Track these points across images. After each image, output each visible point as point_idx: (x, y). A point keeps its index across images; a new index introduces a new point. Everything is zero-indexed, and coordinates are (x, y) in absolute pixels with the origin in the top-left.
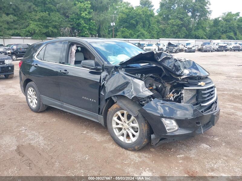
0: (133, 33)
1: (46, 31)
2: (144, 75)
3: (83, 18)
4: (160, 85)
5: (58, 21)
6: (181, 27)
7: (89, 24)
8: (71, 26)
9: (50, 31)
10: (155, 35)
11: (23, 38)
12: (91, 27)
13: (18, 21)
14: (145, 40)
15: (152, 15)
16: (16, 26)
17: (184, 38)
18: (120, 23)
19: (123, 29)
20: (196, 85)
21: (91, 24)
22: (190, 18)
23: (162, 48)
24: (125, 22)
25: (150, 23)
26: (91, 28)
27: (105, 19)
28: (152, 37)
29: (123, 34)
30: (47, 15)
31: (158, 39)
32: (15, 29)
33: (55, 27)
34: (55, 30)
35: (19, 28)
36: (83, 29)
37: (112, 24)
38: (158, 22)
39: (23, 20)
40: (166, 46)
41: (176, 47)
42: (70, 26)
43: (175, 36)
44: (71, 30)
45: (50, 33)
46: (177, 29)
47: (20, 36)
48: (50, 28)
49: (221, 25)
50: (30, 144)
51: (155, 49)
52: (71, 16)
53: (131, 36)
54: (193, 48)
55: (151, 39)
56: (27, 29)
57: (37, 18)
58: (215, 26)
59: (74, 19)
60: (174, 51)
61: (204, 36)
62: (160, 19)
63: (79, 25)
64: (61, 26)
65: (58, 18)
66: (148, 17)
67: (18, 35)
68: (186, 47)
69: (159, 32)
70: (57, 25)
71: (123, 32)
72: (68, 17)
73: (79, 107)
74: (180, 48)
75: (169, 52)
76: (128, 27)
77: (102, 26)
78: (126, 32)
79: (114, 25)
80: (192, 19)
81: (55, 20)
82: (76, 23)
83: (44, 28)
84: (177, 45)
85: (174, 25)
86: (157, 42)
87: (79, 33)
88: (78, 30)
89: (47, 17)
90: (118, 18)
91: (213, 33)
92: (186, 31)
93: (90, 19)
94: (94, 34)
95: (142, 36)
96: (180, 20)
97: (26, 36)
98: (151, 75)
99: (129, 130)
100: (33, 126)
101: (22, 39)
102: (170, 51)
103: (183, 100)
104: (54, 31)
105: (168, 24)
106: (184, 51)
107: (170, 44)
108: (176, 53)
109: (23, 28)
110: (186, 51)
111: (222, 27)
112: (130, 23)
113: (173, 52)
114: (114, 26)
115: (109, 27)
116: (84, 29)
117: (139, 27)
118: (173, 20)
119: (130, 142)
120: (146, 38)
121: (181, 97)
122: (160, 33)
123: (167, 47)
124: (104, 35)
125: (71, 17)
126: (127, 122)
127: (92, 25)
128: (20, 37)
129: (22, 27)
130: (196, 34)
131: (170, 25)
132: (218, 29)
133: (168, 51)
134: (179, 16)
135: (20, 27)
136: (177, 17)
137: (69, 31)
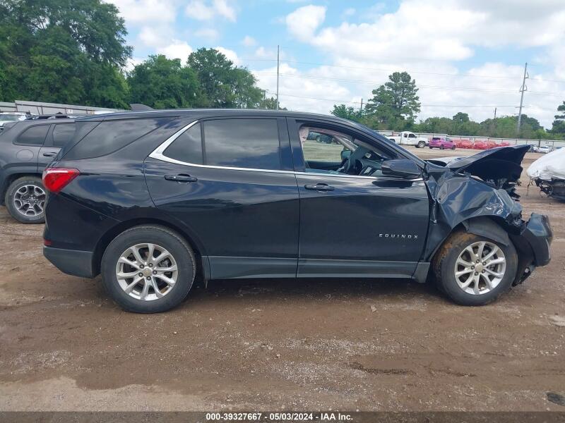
6: (68, 77)
31: (12, 101)
43: (54, 97)
46: (57, 79)
49: (154, 81)
58: (141, 82)
61: (122, 102)
85: (49, 69)
91: (139, 97)
96: (61, 57)
105: (32, 65)
111: (156, 84)
118: (44, 57)
119: (486, 291)
126: (482, 260)
130: (105, 96)
131: (38, 68)
132: (149, 89)
134: (59, 49)
136: (55, 51)
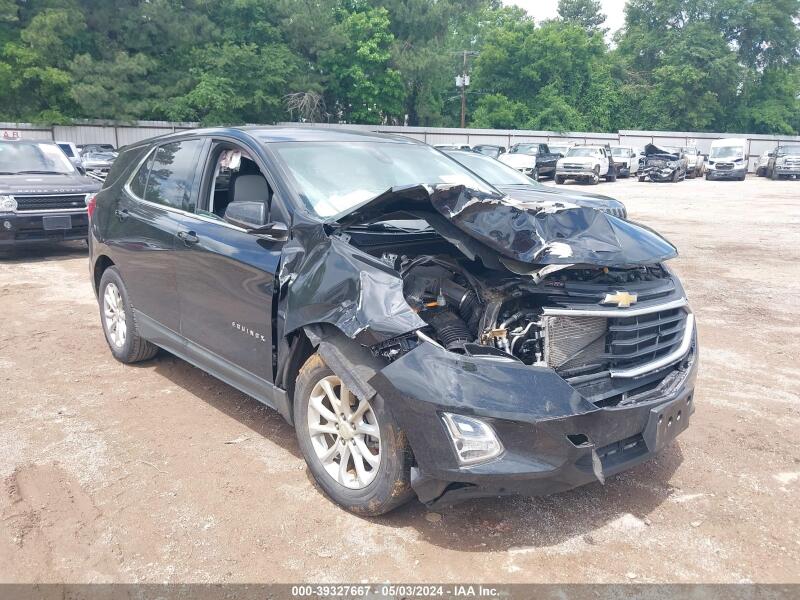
0: (526, 111)
1: (244, 103)
2: (403, 257)
3: (364, 62)
4: (464, 297)
5: (284, 71)
6: (700, 92)
7: (380, 82)
8: (322, 89)
9: (257, 101)
10: (602, 119)
11: (173, 124)
12: (385, 89)
13: (162, 73)
14: (568, 134)
15: (596, 51)
16: (154, 89)
17: (709, 128)
18: (484, 78)
19: (495, 98)
20: (596, 301)
21: (387, 79)
22: (737, 61)
23: (625, 164)
24: (503, 74)
25: (587, 77)
26: (386, 93)
27: (433, 65)
28: (594, 126)
29: (492, 114)
30: (252, 54)
31: (614, 131)
32: (153, 96)
33: (273, 90)
34: (274, 101)
35: (164, 95)
36: (359, 97)
37: (459, 81)
38: (617, 73)
39: (177, 69)
40: (639, 157)
41: (673, 159)
42: (320, 86)
43: (675, 124)
44: (320, 101)
45: (259, 109)
46: (683, 98)
47: (165, 118)
48: (259, 93)
50: (56, 463)
51: (598, 166)
52: (324, 53)
53: (518, 122)
54: (738, 167)
55: (590, 130)
56: (191, 97)
57: (221, 62)
59: (331, 64)
60: (665, 175)
61: (784, 124)
62: (624, 62)
63: (347, 83)
64: (291, 86)
65: (285, 62)
66: (582, 58)
67: (160, 116)
68: (712, 163)
69: (617, 110)
70: (280, 84)
71: (492, 107)
72: (314, 58)
73: (224, 355)
74: (689, 165)
75: (647, 178)
76: (511, 89)
77: (426, 89)
78: (502, 108)
79: (467, 83)
80: (740, 64)
81: (273, 68)
82: (338, 78)
83: (238, 94)
84: (677, 154)
85: (675, 84)
86: (606, 142)
87: (348, 111)
88: (346, 101)
89: (251, 58)
90: (479, 59)
92: (718, 104)
93: (385, 65)
94: (395, 115)
95: (557, 123)
96: (696, 65)
97: (184, 120)
98: (430, 258)
99: (355, 444)
100: (94, 408)
101: (171, 128)
102: (650, 175)
103: (542, 351)
104: (269, 102)
105: (653, 81)
106: (704, 176)
107: (651, 150)
108: (672, 181)
109: (174, 96)
110: (710, 176)
112: (518, 79)
113: (660, 177)
114: (466, 87)
115: (450, 89)
116: (364, 96)
117: (550, 93)
118: (670, 67)
119: (355, 485)
120: (572, 129)
121: (534, 343)
122: (623, 111)
123: (640, 161)
124: (427, 118)
125: (325, 60)
126: (350, 417)
127: (392, 84)
128: (165, 123)
129: (173, 91)
130: (756, 116)
131: (660, 84)
133: (643, 174)
134: (694, 54)
135: (167, 91)
136: (688, 58)
137: (316, 102)
